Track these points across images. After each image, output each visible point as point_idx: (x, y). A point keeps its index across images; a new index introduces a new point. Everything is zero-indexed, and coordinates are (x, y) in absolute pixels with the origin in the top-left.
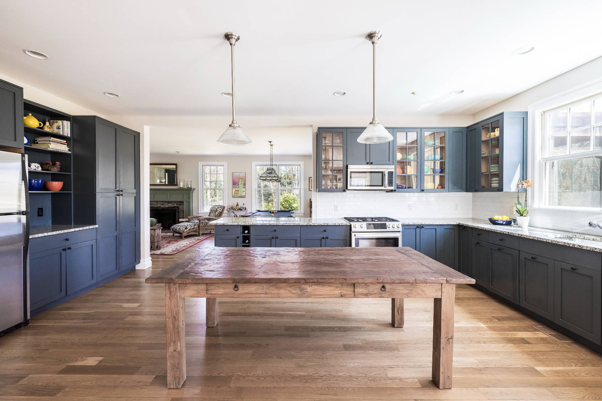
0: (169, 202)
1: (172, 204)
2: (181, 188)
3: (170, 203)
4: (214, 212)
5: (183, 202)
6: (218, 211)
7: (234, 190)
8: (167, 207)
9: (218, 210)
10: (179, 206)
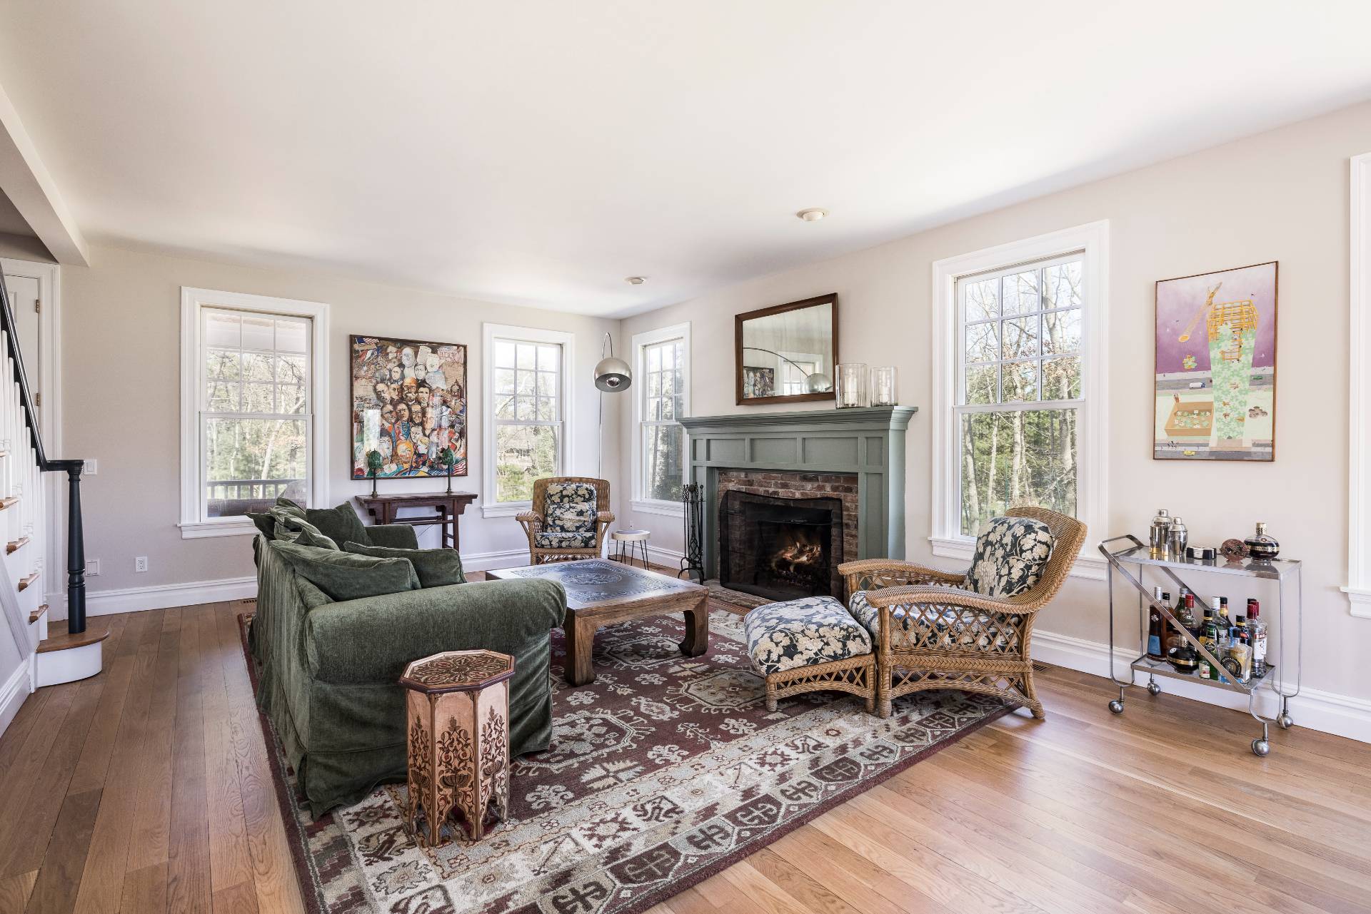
0: (806, 476)
1: (816, 485)
2: (846, 407)
3: (810, 480)
4: (1000, 553)
5: (853, 477)
6: (1027, 555)
7: (1166, 403)
8: (798, 495)
9: (1028, 542)
10: (842, 495)
